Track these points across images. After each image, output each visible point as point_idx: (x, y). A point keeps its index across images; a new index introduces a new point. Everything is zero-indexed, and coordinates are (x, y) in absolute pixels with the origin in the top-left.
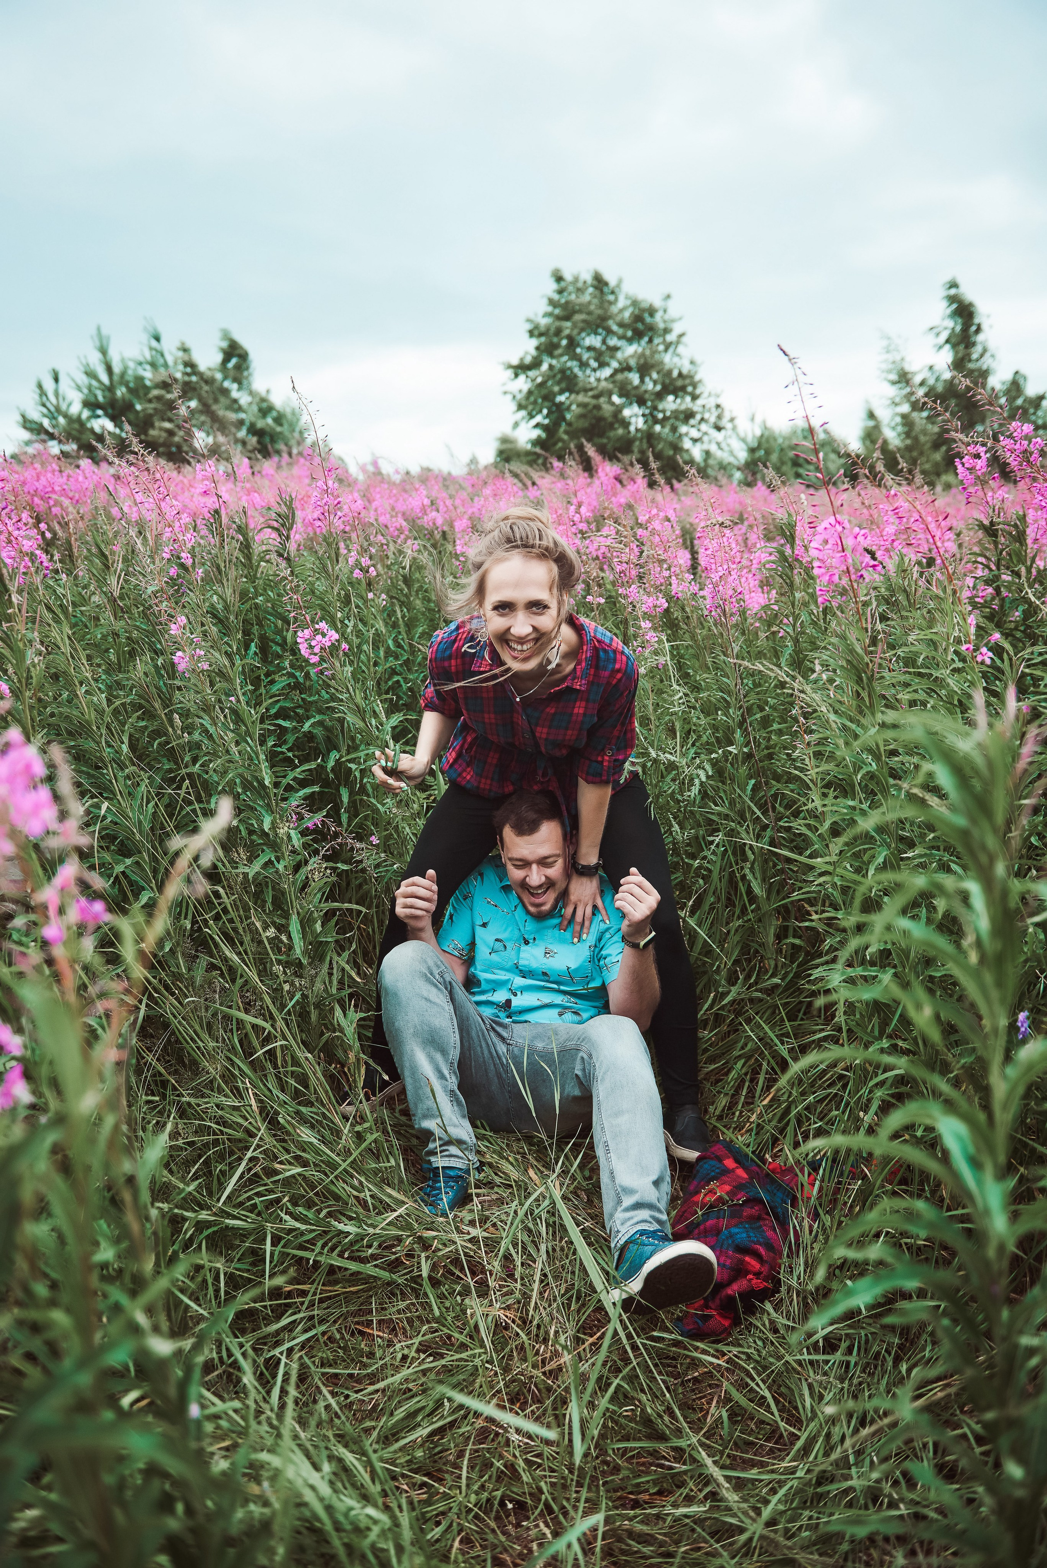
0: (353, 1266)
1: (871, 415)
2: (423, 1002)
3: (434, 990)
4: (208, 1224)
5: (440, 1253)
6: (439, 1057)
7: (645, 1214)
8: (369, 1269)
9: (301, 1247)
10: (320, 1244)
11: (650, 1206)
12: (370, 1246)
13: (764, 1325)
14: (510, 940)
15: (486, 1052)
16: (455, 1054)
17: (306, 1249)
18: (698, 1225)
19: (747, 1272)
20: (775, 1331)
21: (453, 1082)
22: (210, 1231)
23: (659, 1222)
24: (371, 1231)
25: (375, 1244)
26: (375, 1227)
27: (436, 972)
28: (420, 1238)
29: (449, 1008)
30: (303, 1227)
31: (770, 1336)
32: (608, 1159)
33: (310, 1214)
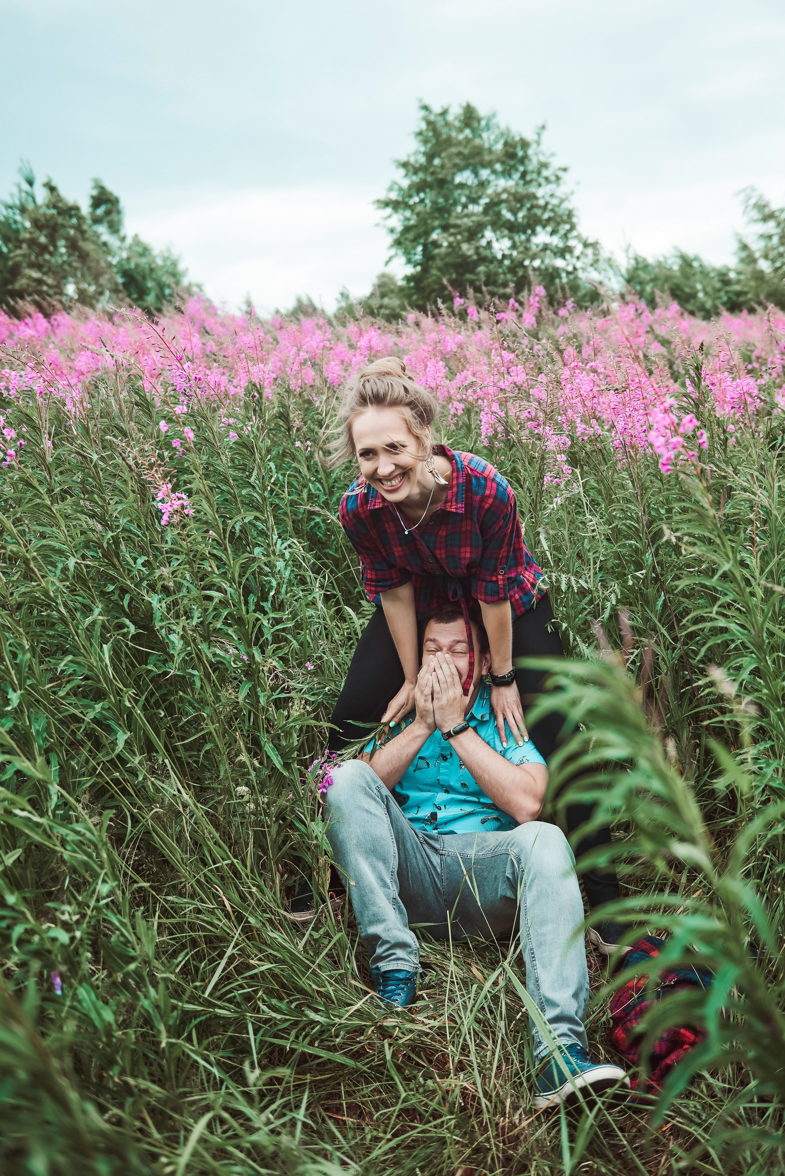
0: (325, 1055)
1: (745, 247)
2: (365, 814)
3: (373, 803)
4: (196, 1014)
5: (401, 1041)
6: (380, 866)
7: (564, 1027)
8: (338, 1057)
9: (276, 1036)
10: (293, 1033)
11: (568, 1019)
12: (337, 1036)
13: (702, 1092)
14: (432, 757)
15: (421, 863)
16: (394, 863)
17: (282, 1038)
18: (634, 1007)
19: (684, 1043)
20: (713, 1096)
21: (394, 890)
22: (198, 1020)
23: (578, 1034)
24: (337, 1020)
25: (342, 1033)
26: (340, 1017)
27: (374, 787)
28: (381, 1027)
29: (386, 819)
30: (279, 1017)
31: (709, 1100)
32: (533, 966)
33: (283, 1006)
